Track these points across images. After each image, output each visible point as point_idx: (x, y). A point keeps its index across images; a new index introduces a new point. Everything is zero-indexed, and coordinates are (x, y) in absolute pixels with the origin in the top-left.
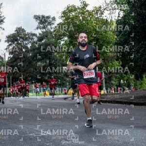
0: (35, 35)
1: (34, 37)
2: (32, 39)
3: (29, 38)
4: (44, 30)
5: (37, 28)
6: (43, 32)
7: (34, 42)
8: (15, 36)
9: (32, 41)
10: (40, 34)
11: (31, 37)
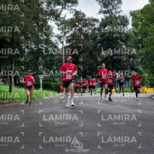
0: (96, 20)
1: (96, 23)
2: (93, 25)
3: (90, 24)
4: (108, 15)
5: (100, 12)
6: (106, 17)
7: (95, 29)
8: (73, 21)
9: (93, 28)
10: (102, 19)
11: (92, 23)
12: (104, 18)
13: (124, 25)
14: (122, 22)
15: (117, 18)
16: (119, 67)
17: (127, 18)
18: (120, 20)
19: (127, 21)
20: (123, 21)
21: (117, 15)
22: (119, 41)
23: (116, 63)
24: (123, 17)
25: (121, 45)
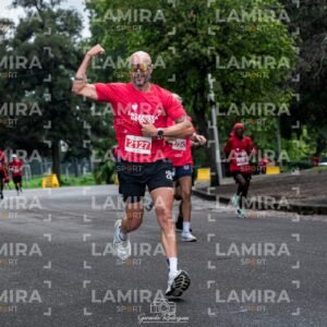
12: (24, 16)
13: (73, 32)
14: (66, 25)
15: (54, 16)
16: (64, 126)
17: (77, 14)
18: (62, 20)
19: (78, 22)
20: (69, 23)
21: (55, 10)
22: (62, 67)
23: (57, 119)
24: (69, 13)
25: (67, 77)
